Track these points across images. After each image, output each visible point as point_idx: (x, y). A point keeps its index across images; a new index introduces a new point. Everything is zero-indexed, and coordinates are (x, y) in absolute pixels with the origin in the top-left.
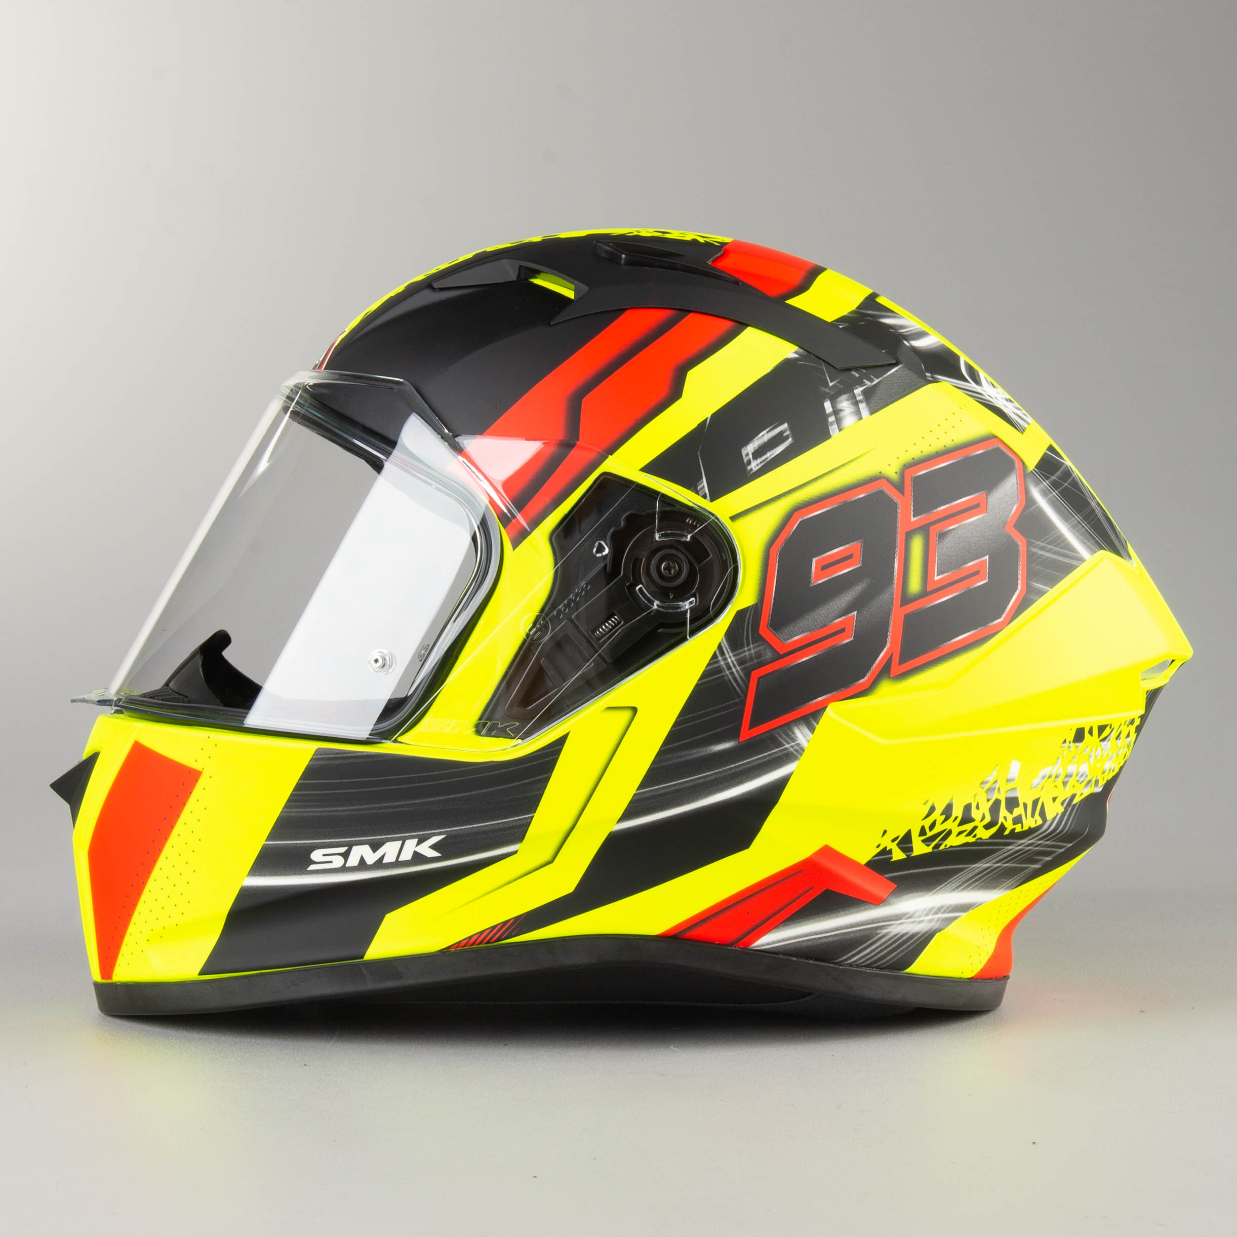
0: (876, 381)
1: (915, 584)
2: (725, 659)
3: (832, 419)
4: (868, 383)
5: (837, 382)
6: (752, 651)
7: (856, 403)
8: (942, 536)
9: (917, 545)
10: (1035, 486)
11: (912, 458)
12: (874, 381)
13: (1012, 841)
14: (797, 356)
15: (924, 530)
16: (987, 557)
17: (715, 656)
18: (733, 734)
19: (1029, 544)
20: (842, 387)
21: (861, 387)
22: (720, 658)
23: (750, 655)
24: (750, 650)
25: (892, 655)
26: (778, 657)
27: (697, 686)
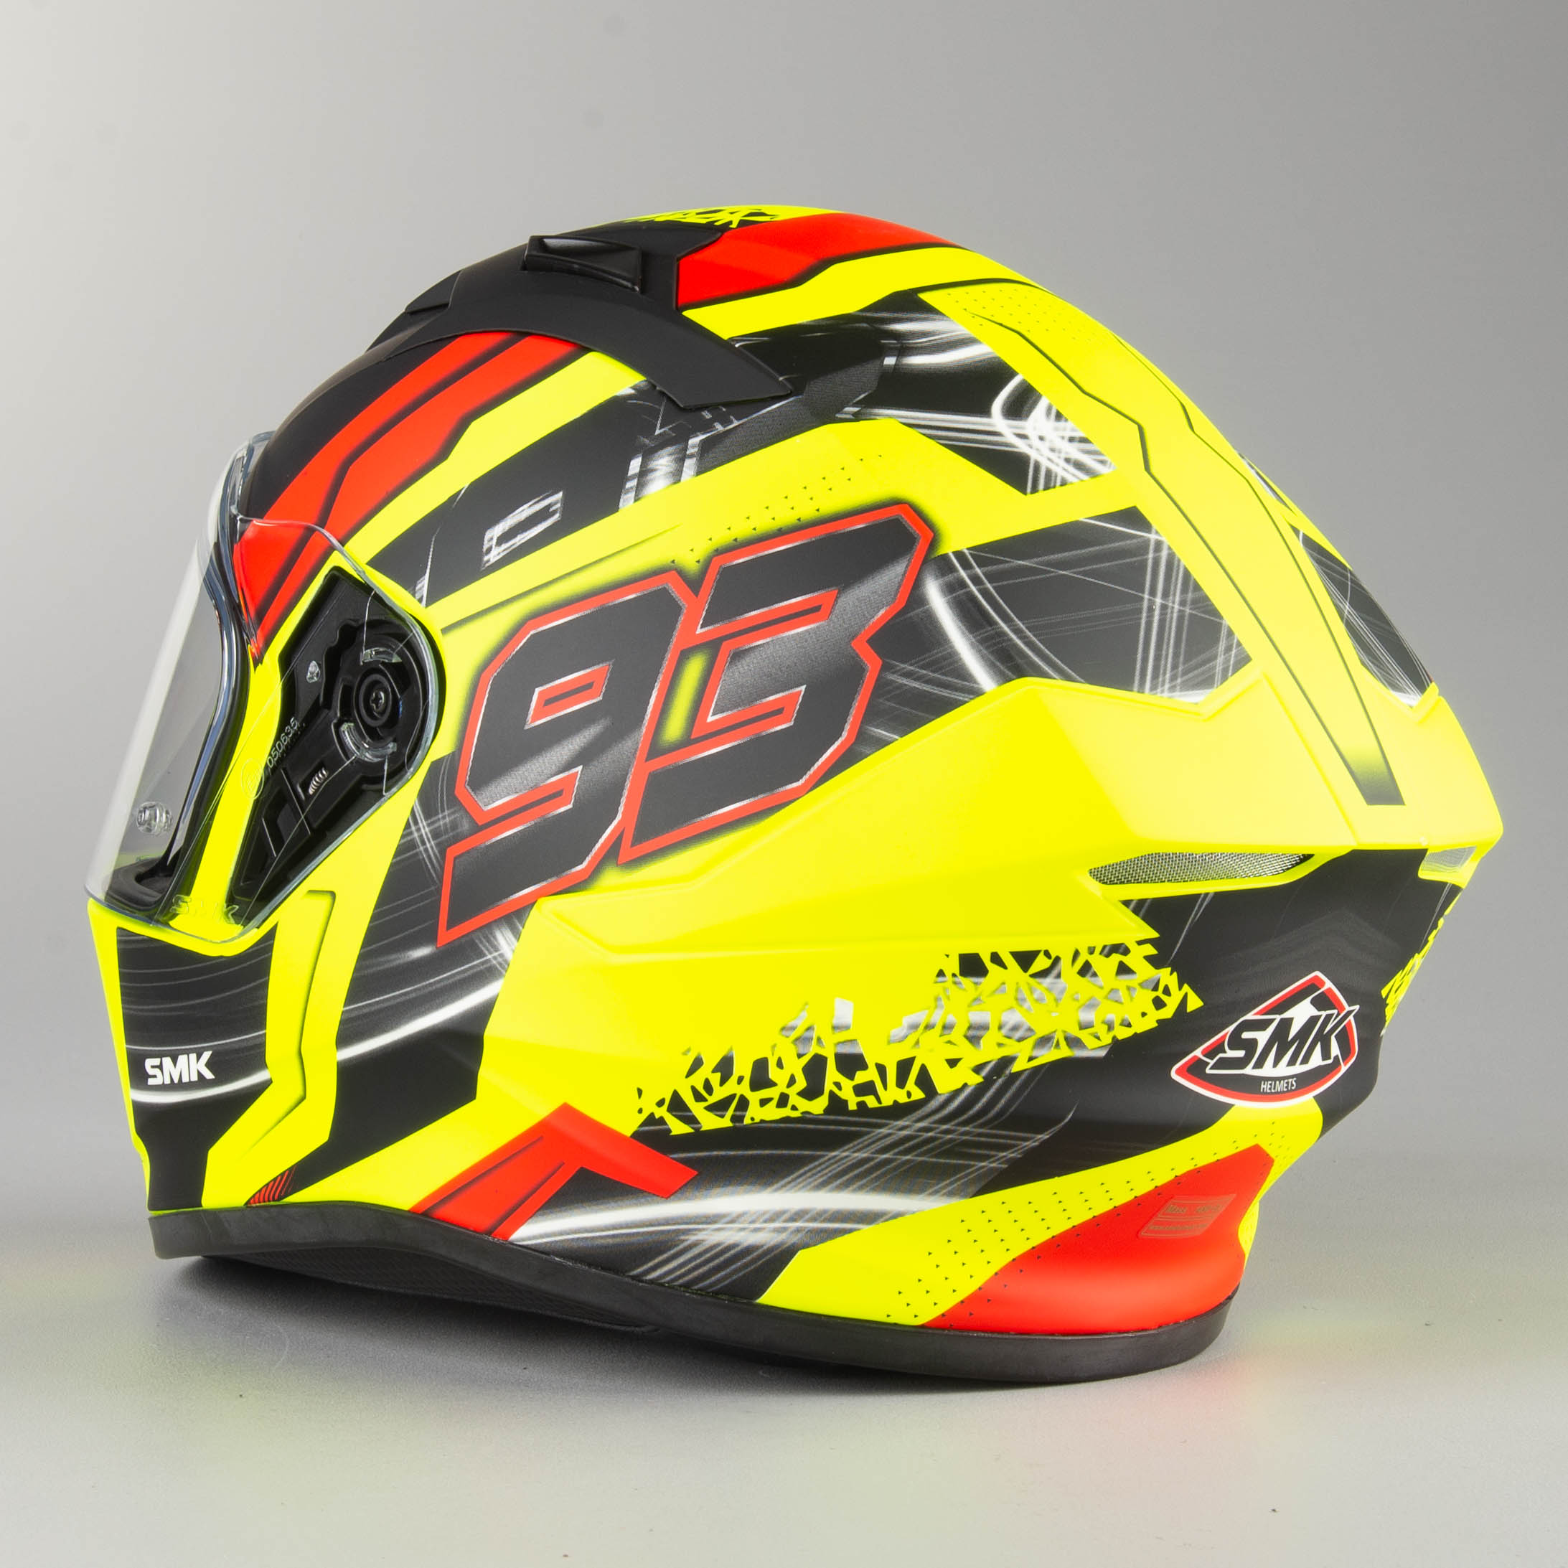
0: (736, 423)
1: (675, 728)
2: (418, 830)
3: (632, 484)
4: (719, 428)
5: (669, 429)
6: (447, 820)
7: (681, 460)
8: (737, 656)
9: (694, 670)
10: (937, 578)
11: (734, 538)
12: (731, 422)
13: (884, 1121)
14: (633, 392)
15: (712, 647)
16: (803, 688)
17: (408, 826)
18: (428, 936)
19: (886, 668)
20: (674, 435)
21: (703, 434)
22: (413, 828)
23: (445, 824)
24: (445, 818)
25: (623, 832)
26: (477, 829)
27: (392, 865)
